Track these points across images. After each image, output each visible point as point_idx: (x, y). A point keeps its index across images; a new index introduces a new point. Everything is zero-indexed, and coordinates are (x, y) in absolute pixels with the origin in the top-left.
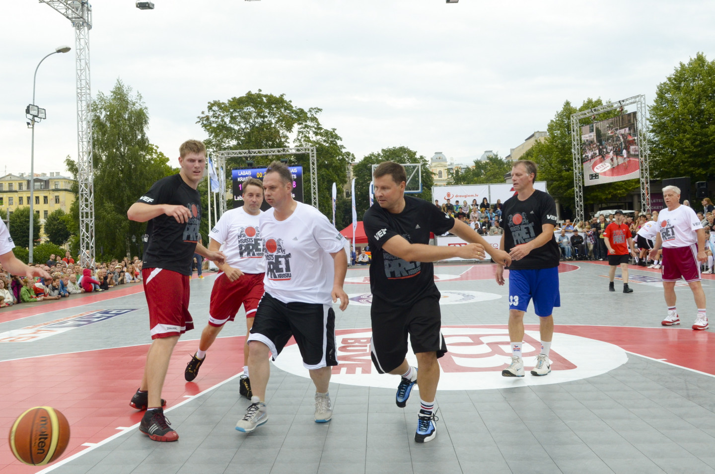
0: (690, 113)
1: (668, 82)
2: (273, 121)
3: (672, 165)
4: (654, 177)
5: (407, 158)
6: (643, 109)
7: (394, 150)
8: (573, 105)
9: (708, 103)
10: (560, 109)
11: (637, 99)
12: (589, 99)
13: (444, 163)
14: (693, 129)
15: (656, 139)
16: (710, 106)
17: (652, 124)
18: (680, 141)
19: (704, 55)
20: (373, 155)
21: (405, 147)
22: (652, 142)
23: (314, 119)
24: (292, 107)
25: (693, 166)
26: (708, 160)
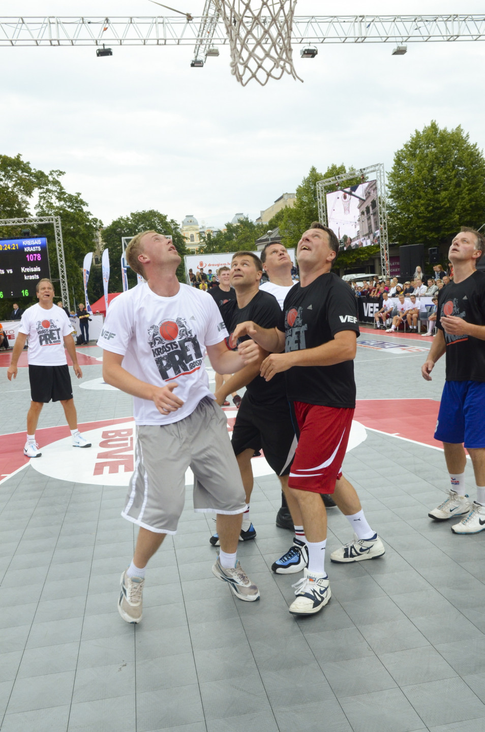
0: (424, 179)
1: (405, 149)
2: (10, 185)
3: (409, 230)
4: (394, 241)
5: (158, 222)
6: (382, 177)
7: (143, 214)
8: (318, 171)
9: (440, 170)
10: (307, 174)
11: (377, 168)
12: (333, 165)
13: (195, 227)
14: (426, 195)
15: (394, 204)
16: (441, 173)
17: (391, 190)
18: (416, 206)
19: (436, 123)
20: (122, 219)
21: (155, 210)
22: (391, 207)
23: (56, 183)
24: (31, 169)
25: (427, 231)
26: (440, 225)
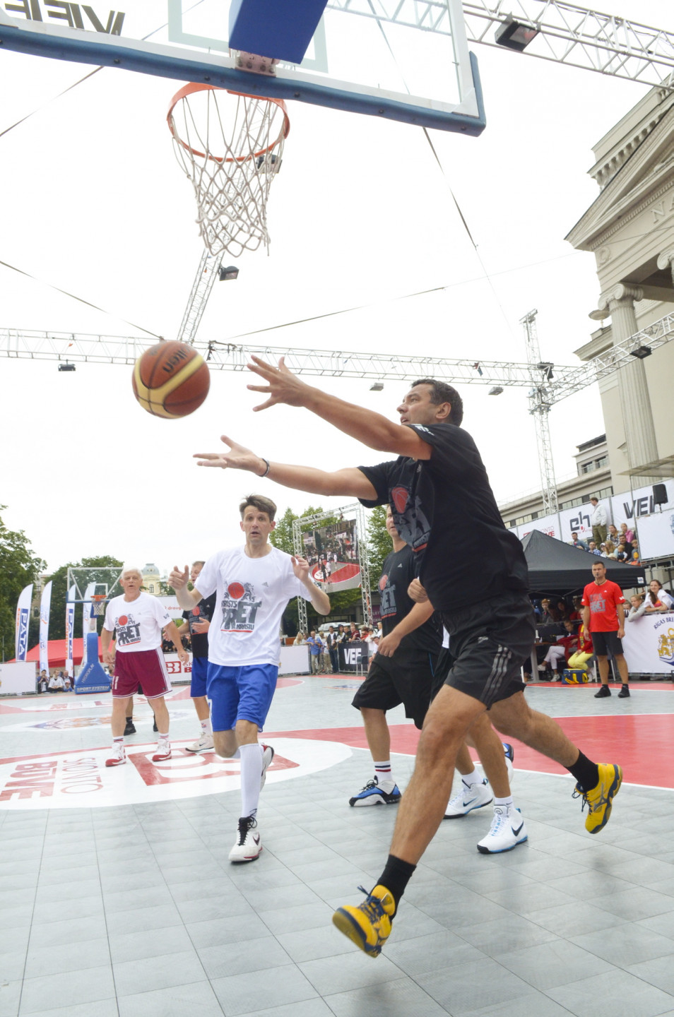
6: (362, 516)
7: (97, 560)
8: (294, 513)
11: (356, 508)
12: (309, 507)
13: (155, 576)
15: (376, 549)
17: (371, 534)
20: (71, 565)
21: (111, 556)
22: (372, 552)
